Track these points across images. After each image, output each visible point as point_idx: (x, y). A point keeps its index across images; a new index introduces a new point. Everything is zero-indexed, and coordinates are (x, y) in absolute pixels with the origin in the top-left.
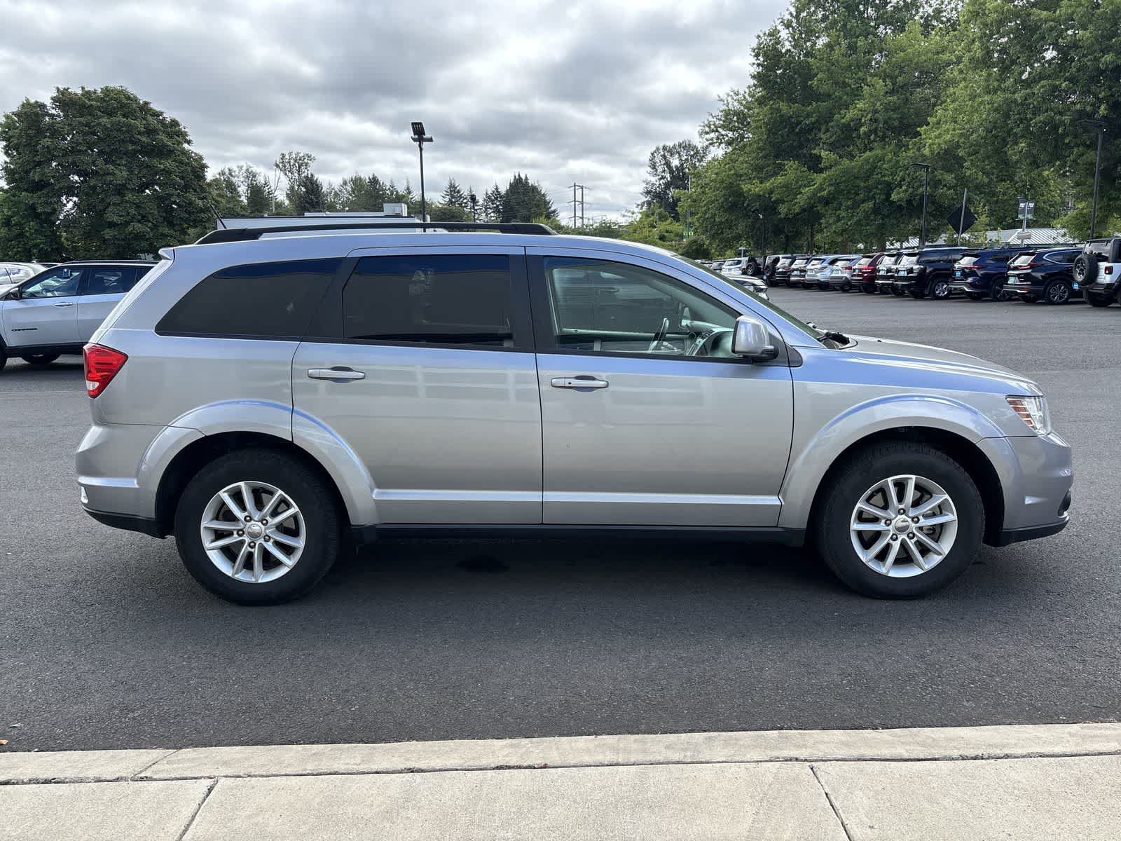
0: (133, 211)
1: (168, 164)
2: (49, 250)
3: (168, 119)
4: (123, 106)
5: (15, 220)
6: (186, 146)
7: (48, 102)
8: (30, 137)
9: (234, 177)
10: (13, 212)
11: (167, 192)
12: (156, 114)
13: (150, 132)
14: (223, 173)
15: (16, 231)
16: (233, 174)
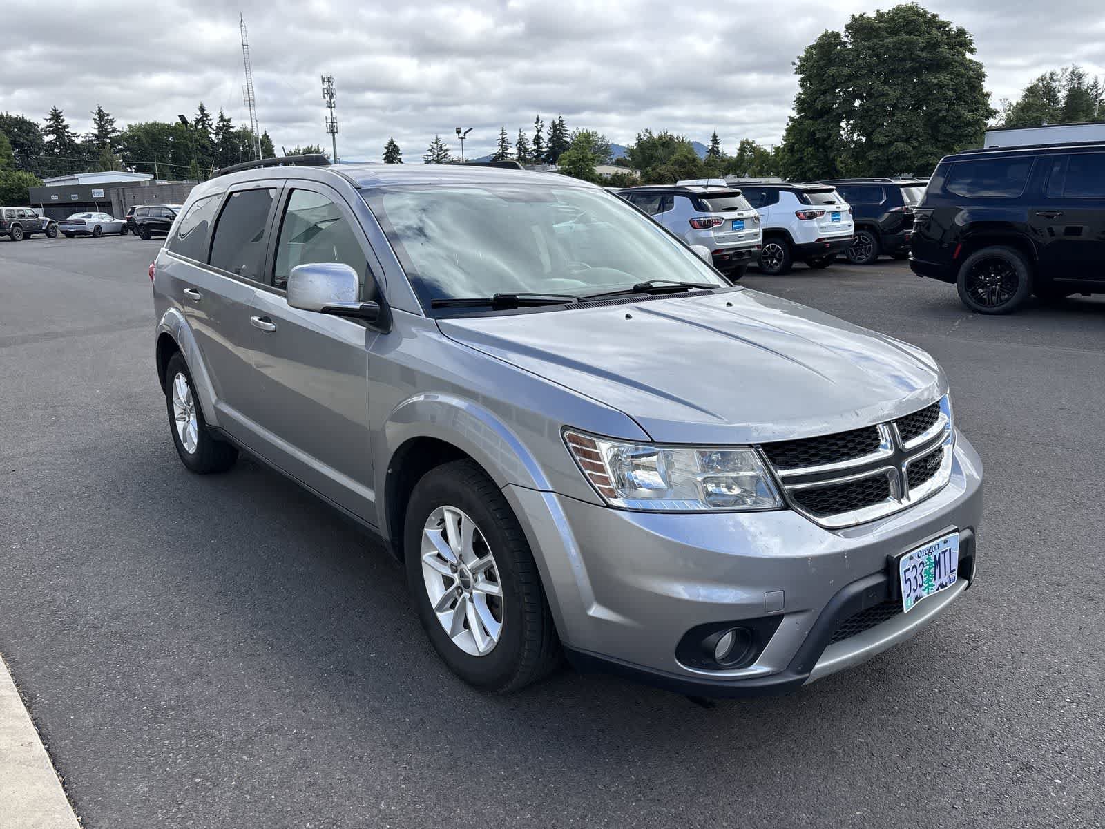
0: (898, 131)
1: (943, 77)
2: (821, 173)
3: (955, 30)
4: (909, 23)
5: (796, 147)
6: (968, 55)
7: (842, 31)
8: (820, 67)
9: (1055, 82)
10: (797, 140)
11: (936, 108)
12: (944, 25)
13: (933, 45)
14: (1042, 79)
15: (797, 157)
16: (1055, 78)
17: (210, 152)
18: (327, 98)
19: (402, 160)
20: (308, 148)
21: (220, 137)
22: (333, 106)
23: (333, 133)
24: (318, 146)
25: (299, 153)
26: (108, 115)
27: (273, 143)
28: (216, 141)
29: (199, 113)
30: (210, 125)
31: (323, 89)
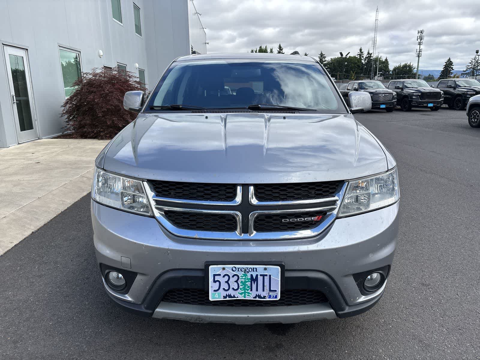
17: (361, 68)
18: (419, 41)
19: (453, 68)
20: (405, 64)
21: (366, 61)
22: (421, 44)
23: (419, 56)
24: (410, 63)
25: (400, 66)
26: (324, 55)
27: (389, 63)
28: (364, 63)
29: (359, 51)
30: (363, 57)
31: (418, 36)
